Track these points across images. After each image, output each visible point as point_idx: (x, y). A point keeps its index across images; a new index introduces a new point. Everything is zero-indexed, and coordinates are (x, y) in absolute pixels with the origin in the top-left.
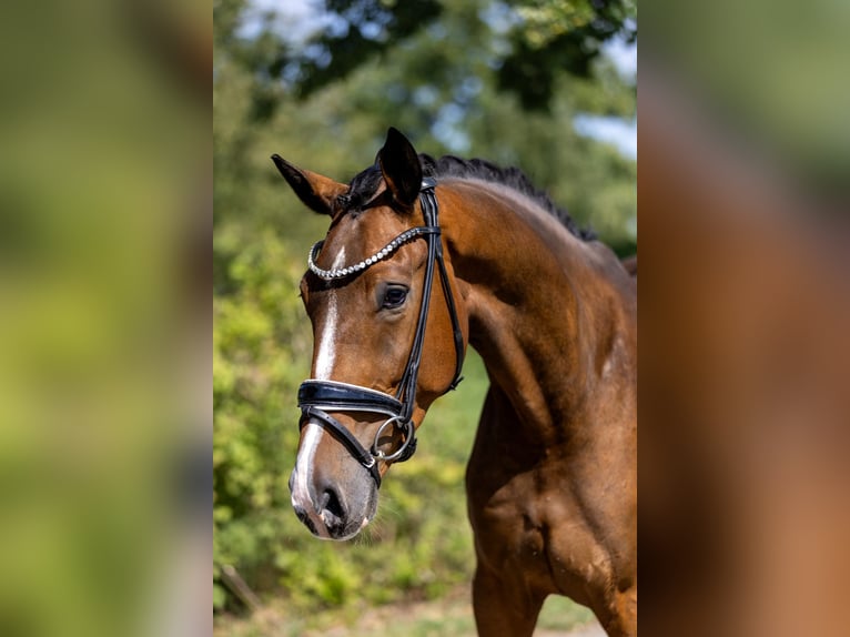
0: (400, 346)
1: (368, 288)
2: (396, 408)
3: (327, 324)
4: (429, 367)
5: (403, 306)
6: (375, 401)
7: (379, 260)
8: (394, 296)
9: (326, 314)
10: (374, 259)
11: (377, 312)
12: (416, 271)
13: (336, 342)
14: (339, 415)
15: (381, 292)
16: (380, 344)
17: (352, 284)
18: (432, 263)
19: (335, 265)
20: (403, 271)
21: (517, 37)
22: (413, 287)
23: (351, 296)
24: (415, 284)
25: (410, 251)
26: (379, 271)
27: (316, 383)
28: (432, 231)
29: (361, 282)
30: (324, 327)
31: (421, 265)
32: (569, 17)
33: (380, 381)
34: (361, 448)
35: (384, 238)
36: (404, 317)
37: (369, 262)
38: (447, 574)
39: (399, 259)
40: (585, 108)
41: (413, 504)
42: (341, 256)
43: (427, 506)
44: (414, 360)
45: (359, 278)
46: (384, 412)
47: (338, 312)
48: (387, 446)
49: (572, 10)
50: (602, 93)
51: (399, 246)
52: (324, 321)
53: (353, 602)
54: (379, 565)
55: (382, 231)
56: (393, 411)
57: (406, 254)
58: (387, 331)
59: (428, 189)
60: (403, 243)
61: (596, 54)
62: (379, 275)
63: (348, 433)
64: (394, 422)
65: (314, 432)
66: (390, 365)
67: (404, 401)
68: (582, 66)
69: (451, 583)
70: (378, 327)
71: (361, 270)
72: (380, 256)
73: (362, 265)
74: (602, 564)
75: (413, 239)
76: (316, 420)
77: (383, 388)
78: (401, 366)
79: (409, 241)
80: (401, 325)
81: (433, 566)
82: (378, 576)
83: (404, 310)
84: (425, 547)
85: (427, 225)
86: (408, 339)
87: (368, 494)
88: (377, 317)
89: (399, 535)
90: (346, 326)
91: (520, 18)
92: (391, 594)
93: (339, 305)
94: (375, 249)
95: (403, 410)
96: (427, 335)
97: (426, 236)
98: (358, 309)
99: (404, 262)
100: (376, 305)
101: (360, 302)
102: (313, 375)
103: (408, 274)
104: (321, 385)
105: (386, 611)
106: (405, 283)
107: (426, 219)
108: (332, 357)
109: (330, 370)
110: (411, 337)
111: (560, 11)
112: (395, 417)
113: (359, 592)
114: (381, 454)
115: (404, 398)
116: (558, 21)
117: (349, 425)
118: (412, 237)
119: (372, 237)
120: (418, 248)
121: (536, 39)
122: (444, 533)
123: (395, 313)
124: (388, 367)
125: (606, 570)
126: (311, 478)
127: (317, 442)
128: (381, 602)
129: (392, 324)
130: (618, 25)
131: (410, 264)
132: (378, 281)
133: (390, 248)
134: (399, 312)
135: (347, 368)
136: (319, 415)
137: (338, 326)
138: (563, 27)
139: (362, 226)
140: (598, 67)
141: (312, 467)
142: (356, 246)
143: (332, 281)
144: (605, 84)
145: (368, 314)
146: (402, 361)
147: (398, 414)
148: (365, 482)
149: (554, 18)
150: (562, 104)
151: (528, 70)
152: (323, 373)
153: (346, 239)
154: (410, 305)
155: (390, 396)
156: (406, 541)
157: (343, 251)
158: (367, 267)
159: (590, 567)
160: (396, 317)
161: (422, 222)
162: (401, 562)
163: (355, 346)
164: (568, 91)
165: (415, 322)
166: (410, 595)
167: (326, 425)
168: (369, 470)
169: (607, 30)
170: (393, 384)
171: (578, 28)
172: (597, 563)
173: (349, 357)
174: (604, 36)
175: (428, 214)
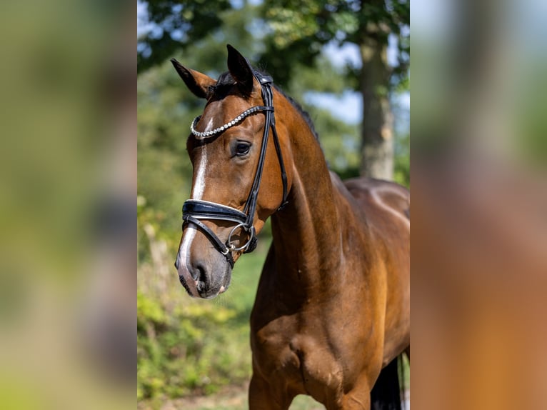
0: (246, 180)
1: (225, 143)
2: (244, 219)
3: (201, 165)
4: (265, 194)
5: (247, 155)
6: (229, 214)
7: (232, 126)
8: (242, 148)
9: (200, 159)
10: (230, 124)
11: (231, 158)
12: (256, 133)
13: (205, 176)
14: (207, 222)
15: (234, 146)
16: (233, 178)
17: (216, 141)
18: (268, 129)
19: (207, 129)
20: (247, 133)
21: (270, 41)
22: (254, 143)
23: (216, 148)
24: (256, 142)
25: (253, 121)
26: (232, 133)
27: (193, 202)
28: (268, 109)
29: (221, 139)
30: (198, 167)
31: (260, 129)
32: (302, 29)
33: (233, 201)
34: (220, 242)
35: (237, 112)
36: (248, 162)
37: (226, 126)
38: (218, 379)
39: (246, 125)
40: (311, 87)
41: (198, 335)
42: (210, 124)
43: (206, 336)
44: (255, 189)
45: (220, 137)
46: (236, 221)
47: (207, 159)
48: (237, 242)
49: (304, 24)
50: (322, 78)
51: (246, 117)
52: (199, 164)
53: (159, 395)
54: (175, 373)
55: (236, 108)
56: (241, 220)
57: (250, 123)
58: (238, 170)
59: (267, 83)
60: (248, 115)
61: (318, 53)
62: (232, 135)
63: (212, 233)
64: (242, 227)
65: (191, 232)
66: (239, 191)
67: (248, 214)
68: (310, 60)
69: (220, 385)
70: (232, 167)
71: (222, 132)
72: (233, 123)
73: (222, 128)
74: (338, 374)
75: (255, 113)
76: (192, 225)
77: (235, 206)
78: (246, 192)
79: (252, 114)
80: (246, 167)
81: (209, 375)
82: (174, 379)
83: (248, 157)
84: (205, 362)
85: (265, 105)
86: (251, 175)
87: (225, 271)
88: (231, 161)
89: (188, 354)
90: (212, 167)
91: (271, 30)
92: (183, 391)
93: (208, 155)
94: (231, 119)
95: (247, 220)
96: (264, 173)
97: (264, 112)
98: (219, 156)
99: (249, 128)
100: (230, 154)
101: (221, 152)
102: (191, 197)
103: (252, 136)
104: (196, 203)
105: (179, 402)
106: (249, 140)
107: (264, 102)
108: (203, 186)
109: (201, 194)
110: (253, 175)
111: (296, 25)
112: (242, 224)
113: (163, 390)
114: (233, 247)
115: (248, 213)
116: (295, 32)
117: (213, 228)
118: (254, 112)
119: (229, 111)
120: (258, 119)
121: (281, 42)
122: (217, 353)
123: (242, 159)
124: (238, 192)
125: (340, 378)
126: (189, 260)
127: (193, 237)
128: (176, 396)
129: (240, 166)
130: (332, 35)
131: (253, 129)
132: (231, 138)
133: (240, 118)
134: (245, 159)
135: (212, 193)
136: (194, 221)
137: (207, 167)
138: (298, 35)
139: (224, 106)
140: (320, 61)
141: (189, 253)
142: (219, 117)
143: (205, 139)
144: (324, 73)
145: (225, 159)
146: (247, 189)
147: (244, 222)
148: (223, 264)
149: (293, 30)
150: (297, 84)
151: (276, 62)
152: (197, 195)
153: (214, 113)
154: (252, 154)
155: (240, 211)
156: (192, 358)
157: (212, 120)
158: (225, 129)
159: (330, 376)
160: (243, 161)
161: (262, 104)
162: (189, 371)
163: (217, 179)
164: (301, 76)
165: (256, 165)
166: (194, 392)
167: (199, 228)
168: (225, 256)
169: (325, 38)
170: (241, 203)
171: (307, 37)
172: (334, 373)
173: (214, 186)
174: (324, 42)
175: (266, 98)
